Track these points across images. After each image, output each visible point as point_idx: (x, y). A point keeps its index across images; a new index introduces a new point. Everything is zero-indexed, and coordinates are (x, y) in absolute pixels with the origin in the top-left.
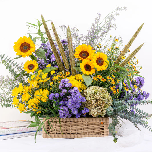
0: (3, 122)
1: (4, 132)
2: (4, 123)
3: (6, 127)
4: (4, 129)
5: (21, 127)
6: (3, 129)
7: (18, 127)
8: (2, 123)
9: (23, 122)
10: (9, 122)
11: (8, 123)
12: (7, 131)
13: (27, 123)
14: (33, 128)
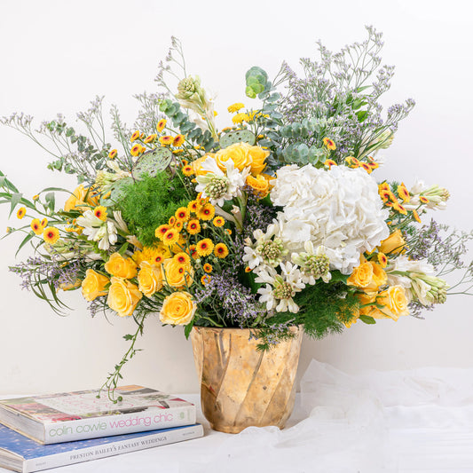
0: (61, 392)
1: (64, 431)
2: (63, 398)
3: (71, 413)
4: (63, 420)
5: (126, 412)
6: (59, 419)
7: (114, 412)
8: (55, 396)
9: (133, 395)
10: (83, 392)
11: (78, 396)
12: (74, 430)
13: (146, 398)
14: (169, 417)
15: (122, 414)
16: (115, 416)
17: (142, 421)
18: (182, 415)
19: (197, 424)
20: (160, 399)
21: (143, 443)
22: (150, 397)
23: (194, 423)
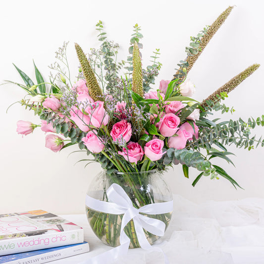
5: (30, 235)
7: (21, 235)
14: (64, 238)
15: (28, 237)
16: (22, 238)
17: (42, 241)
18: (73, 236)
19: (85, 242)
20: (58, 223)
21: (42, 259)
22: (51, 221)
23: (83, 242)
